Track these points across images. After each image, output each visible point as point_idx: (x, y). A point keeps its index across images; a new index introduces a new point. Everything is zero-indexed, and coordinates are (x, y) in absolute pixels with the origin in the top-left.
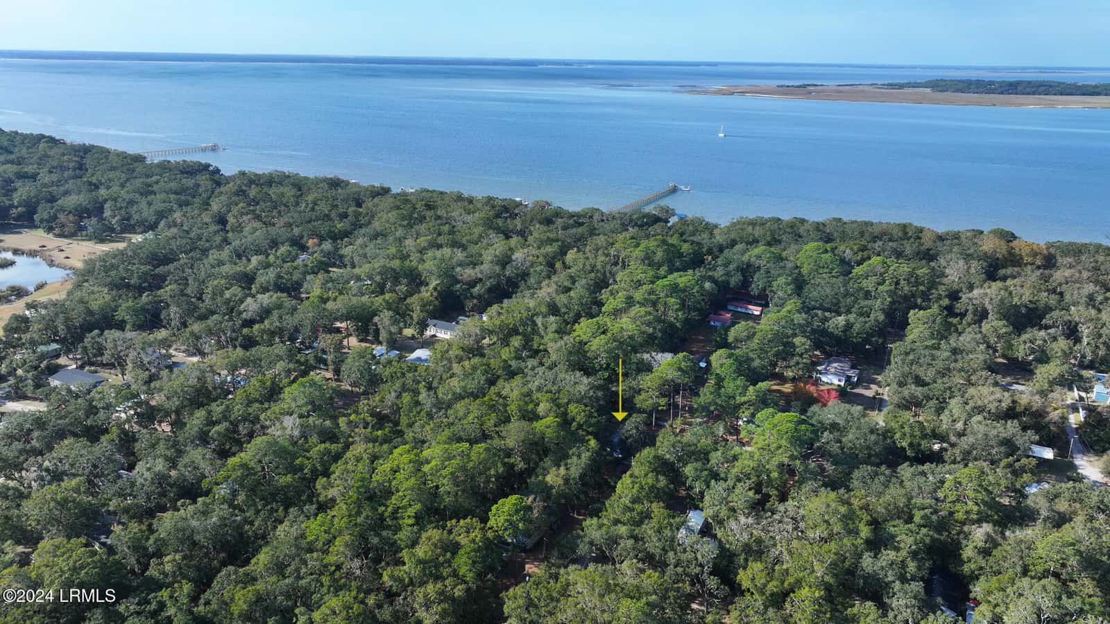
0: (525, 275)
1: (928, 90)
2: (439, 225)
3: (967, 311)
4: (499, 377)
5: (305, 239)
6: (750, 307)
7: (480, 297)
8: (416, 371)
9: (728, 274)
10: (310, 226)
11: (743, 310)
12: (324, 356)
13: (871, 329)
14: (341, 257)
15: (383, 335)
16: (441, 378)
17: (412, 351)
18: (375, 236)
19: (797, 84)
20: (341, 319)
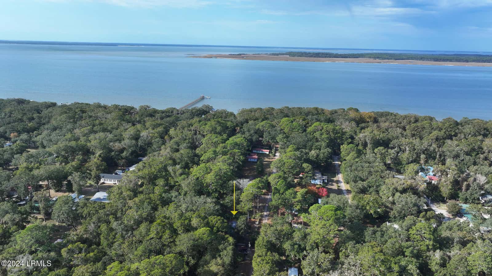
0: (150, 144)
1: (288, 56)
2: (93, 120)
3: (359, 144)
4: (158, 205)
5: (8, 133)
6: (264, 150)
7: (126, 158)
8: (105, 208)
9: (251, 135)
10: (10, 125)
11: (261, 152)
12: (37, 205)
13: (327, 156)
14: (34, 142)
15: (75, 187)
16: (122, 211)
17: (93, 194)
18: (55, 129)
19: (237, 54)
20: (43, 180)
